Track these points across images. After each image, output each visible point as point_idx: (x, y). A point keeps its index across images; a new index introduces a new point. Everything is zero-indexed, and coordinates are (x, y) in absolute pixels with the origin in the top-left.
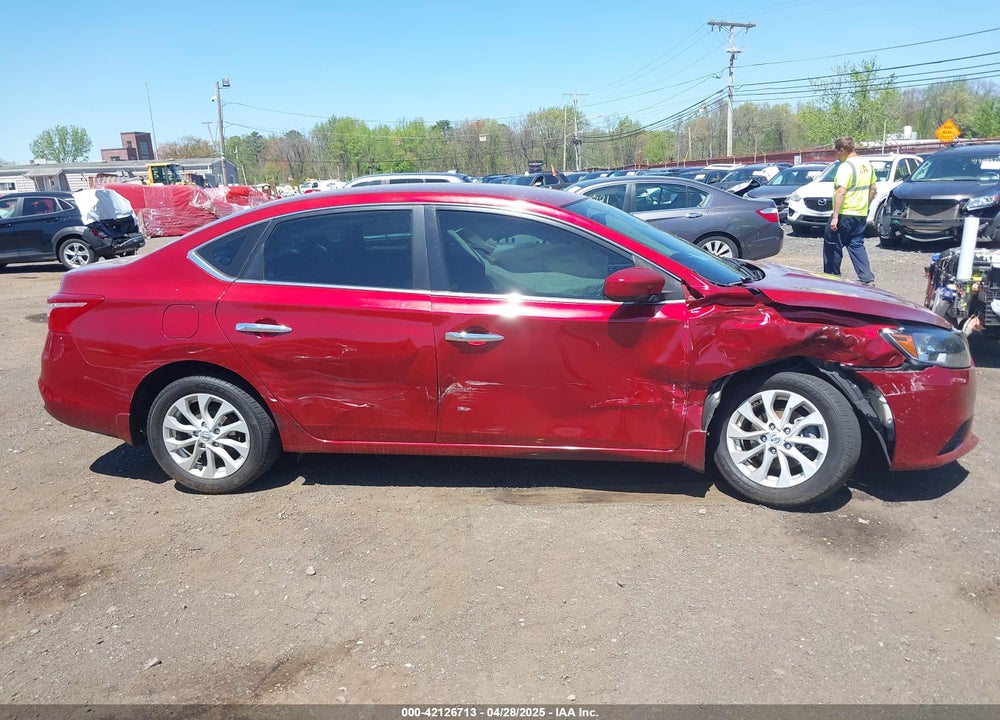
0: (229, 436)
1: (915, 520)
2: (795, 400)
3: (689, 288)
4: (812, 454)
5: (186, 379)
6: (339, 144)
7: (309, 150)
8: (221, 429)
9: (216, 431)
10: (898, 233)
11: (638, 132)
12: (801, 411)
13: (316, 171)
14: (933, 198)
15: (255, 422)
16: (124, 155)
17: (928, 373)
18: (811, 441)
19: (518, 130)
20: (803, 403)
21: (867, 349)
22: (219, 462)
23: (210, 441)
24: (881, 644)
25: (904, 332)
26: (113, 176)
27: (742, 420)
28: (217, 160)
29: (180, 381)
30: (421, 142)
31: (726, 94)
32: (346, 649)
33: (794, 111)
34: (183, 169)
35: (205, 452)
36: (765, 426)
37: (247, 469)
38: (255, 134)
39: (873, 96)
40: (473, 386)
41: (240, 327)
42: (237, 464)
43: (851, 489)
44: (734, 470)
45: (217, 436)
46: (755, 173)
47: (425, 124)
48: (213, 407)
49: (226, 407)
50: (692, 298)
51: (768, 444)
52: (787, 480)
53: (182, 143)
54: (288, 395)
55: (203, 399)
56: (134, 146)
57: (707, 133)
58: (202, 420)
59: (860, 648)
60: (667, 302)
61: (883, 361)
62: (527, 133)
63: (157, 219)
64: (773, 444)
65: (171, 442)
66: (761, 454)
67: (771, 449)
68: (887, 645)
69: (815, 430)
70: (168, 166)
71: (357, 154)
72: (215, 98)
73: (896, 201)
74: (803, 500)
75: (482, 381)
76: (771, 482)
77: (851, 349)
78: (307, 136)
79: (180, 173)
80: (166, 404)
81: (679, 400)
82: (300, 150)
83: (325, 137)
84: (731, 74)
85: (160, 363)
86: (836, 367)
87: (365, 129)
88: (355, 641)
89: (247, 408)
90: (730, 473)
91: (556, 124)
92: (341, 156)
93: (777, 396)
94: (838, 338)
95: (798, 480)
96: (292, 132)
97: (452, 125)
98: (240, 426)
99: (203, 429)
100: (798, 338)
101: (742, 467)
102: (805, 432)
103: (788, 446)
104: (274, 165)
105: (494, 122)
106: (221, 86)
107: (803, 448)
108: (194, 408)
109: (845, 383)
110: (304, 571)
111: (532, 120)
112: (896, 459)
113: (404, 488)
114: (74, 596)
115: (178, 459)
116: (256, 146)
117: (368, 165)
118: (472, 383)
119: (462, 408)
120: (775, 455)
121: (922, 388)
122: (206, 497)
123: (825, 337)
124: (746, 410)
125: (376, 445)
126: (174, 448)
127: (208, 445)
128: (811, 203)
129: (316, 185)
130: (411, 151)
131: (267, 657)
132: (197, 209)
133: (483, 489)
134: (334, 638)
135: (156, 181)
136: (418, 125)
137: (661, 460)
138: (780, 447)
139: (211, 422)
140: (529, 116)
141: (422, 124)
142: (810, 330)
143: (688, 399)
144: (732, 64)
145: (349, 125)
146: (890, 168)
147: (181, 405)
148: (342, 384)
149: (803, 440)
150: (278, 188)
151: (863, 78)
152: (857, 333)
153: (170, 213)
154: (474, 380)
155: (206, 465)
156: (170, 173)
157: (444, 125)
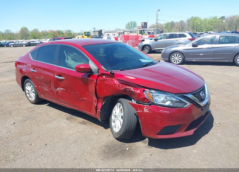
6: (193, 24)
7: (185, 25)
16: (141, 27)
26: (133, 32)
30: (215, 22)
38: (172, 22)
47: (217, 18)
56: (143, 25)
70: (143, 30)
71: (197, 26)
78: (185, 22)
82: (183, 26)
83: (190, 22)
87: (200, 19)
92: (193, 27)
96: (182, 21)
97: (225, 17)
104: (175, 29)
106: (158, 11)
116: (173, 25)
117: (199, 29)
130: (212, 25)
132: (140, 40)
135: (140, 33)
136: (215, 18)
141: (216, 17)
145: (196, 18)
153: (134, 41)
156: (143, 32)
157: (223, 18)
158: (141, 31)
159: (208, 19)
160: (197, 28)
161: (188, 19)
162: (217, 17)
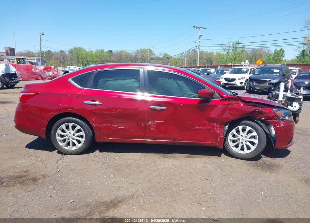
0: (78, 136)
1: (282, 163)
2: (248, 128)
3: (220, 96)
4: (253, 144)
5: (66, 118)
6: (77, 56)
7: (67, 57)
8: (76, 134)
9: (74, 135)
10: (252, 89)
11: (169, 58)
12: (250, 132)
13: (69, 63)
14: (261, 79)
15: (87, 132)
16: (5, 54)
17: (285, 121)
18: (253, 140)
19: (133, 54)
20: (251, 129)
21: (269, 114)
22: (74, 145)
23: (72, 138)
24: (284, 194)
25: (278, 110)
26: (3, 61)
27: (232, 134)
28: (38, 58)
29: (64, 119)
30: (103, 56)
31: (198, 47)
32: (131, 197)
33: (215, 54)
34: (27, 60)
35: (70, 142)
36: (240, 136)
37: (83, 147)
38: (49, 51)
39: (238, 51)
40: (156, 122)
41: (85, 102)
42: (80, 145)
43: (261, 155)
44: (230, 149)
45: (74, 136)
46: (208, 71)
48: (74, 127)
49: (78, 127)
50: (221, 98)
51: (241, 141)
52: (246, 151)
53: (24, 52)
54: (99, 124)
55: (71, 125)
56: (9, 52)
57: (190, 59)
58: (70, 131)
59: (279, 194)
60: (214, 99)
61: (272, 118)
62: (136, 56)
63: (20, 75)
64: (242, 141)
65: (58, 138)
66: (238, 144)
67: (241, 143)
68: (285, 194)
69: (254, 137)
70: (22, 59)
71: (82, 59)
72: (39, 38)
73: (251, 79)
74: (251, 157)
75: (159, 121)
76: (241, 152)
77: (264, 114)
78: (66, 52)
79: (26, 61)
80: (58, 126)
81: (217, 128)
82: (64, 57)
83: (72, 53)
84: (199, 41)
85: (58, 113)
86: (260, 120)
87: (85, 51)
88: (133, 195)
89: (85, 128)
90: (229, 150)
91: (145, 53)
92: (77, 59)
93: (243, 127)
94: (261, 111)
95: (249, 151)
96: (61, 51)
97: (113, 52)
98: (82, 133)
99: (70, 134)
100: (250, 111)
101: (232, 148)
102: (251, 137)
103: (246, 142)
104: (55, 61)
105: (126, 52)
106: (41, 34)
107: (250, 142)
108: (67, 127)
109: (262, 124)
110: (110, 176)
111: (138, 52)
112: (276, 146)
113: (132, 153)
114: (36, 183)
115: (60, 144)
116: (50, 55)
117: (86, 62)
118: (156, 121)
119: (153, 129)
120: (242, 144)
121: (283, 125)
122: (69, 156)
123: (257, 111)
124: (234, 131)
125: (125, 140)
126: (59, 140)
127: (71, 139)
128: (226, 79)
129: (70, 68)
130: (99, 59)
131: (108, 199)
132: (34, 72)
133: (156, 154)
134: (126, 194)
135: (17, 63)
136: (102, 51)
137: (210, 145)
138: (244, 142)
139: (73, 132)
140: (137, 50)
142: (253, 109)
143: (220, 128)
144: (200, 39)
145: (80, 49)
146: (248, 70)
147: (63, 126)
148: (117, 121)
149: (251, 140)
150: (58, 68)
151: (235, 45)
152: (266, 110)
153: (25, 73)
154: (157, 120)
155: (69, 146)
156: (23, 61)
157: (110, 52)
158: (19, 59)
159: (94, 51)
160: (82, 61)
161: (70, 49)
162: (104, 50)
